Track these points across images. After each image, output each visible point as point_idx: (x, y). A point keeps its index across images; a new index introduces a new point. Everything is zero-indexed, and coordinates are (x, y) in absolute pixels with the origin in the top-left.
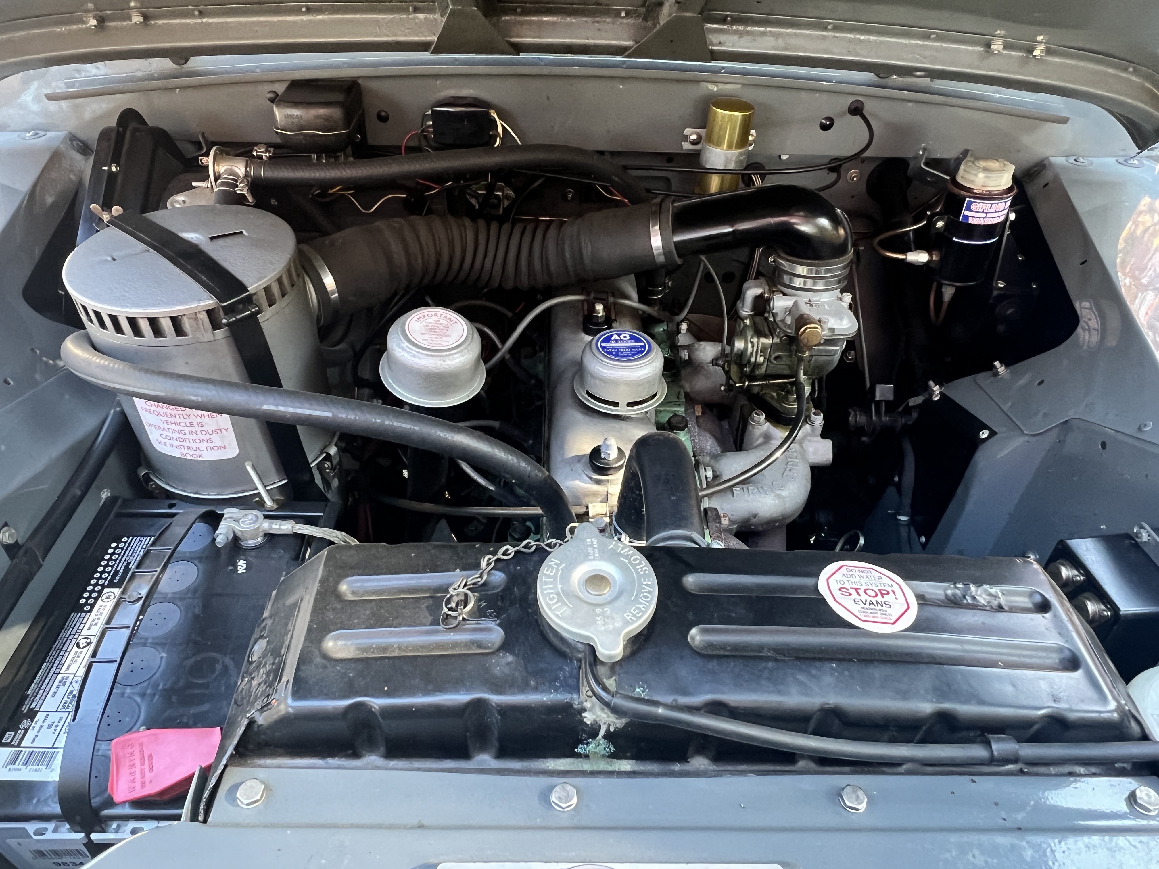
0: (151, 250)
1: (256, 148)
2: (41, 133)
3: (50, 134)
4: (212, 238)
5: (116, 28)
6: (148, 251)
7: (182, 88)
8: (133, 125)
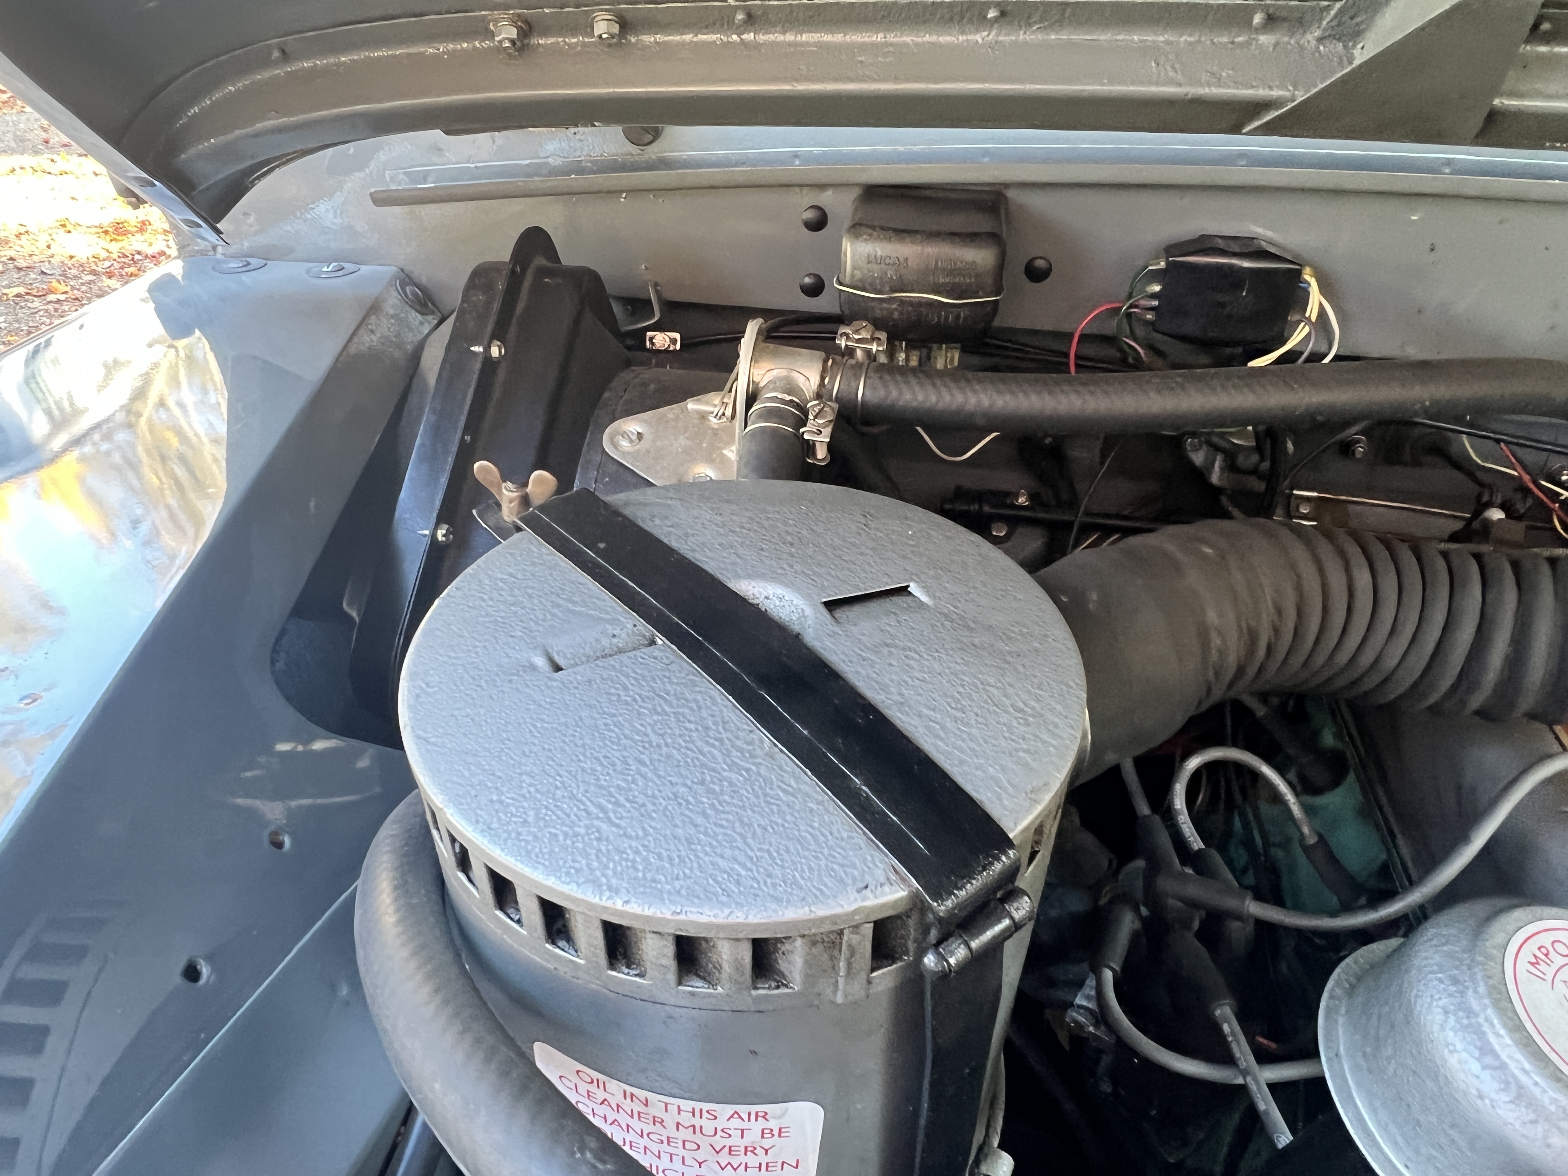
0: (660, 640)
1: (843, 329)
2: (349, 267)
3: (365, 269)
4: (831, 606)
5: (555, 50)
6: (653, 643)
7: (634, 191)
8: (540, 261)
